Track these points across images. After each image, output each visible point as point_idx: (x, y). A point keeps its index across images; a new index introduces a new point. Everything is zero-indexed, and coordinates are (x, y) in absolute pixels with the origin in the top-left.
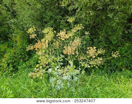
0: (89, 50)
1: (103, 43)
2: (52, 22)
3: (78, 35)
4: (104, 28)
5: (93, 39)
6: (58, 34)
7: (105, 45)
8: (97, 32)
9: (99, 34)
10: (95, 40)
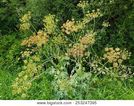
0: (108, 53)
1: (122, 39)
2: (62, 11)
3: (92, 29)
4: (125, 21)
5: (109, 34)
6: (64, 24)
7: (124, 42)
8: (115, 25)
9: (117, 28)
10: (112, 35)
